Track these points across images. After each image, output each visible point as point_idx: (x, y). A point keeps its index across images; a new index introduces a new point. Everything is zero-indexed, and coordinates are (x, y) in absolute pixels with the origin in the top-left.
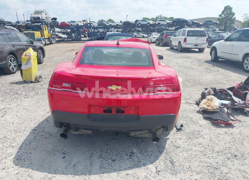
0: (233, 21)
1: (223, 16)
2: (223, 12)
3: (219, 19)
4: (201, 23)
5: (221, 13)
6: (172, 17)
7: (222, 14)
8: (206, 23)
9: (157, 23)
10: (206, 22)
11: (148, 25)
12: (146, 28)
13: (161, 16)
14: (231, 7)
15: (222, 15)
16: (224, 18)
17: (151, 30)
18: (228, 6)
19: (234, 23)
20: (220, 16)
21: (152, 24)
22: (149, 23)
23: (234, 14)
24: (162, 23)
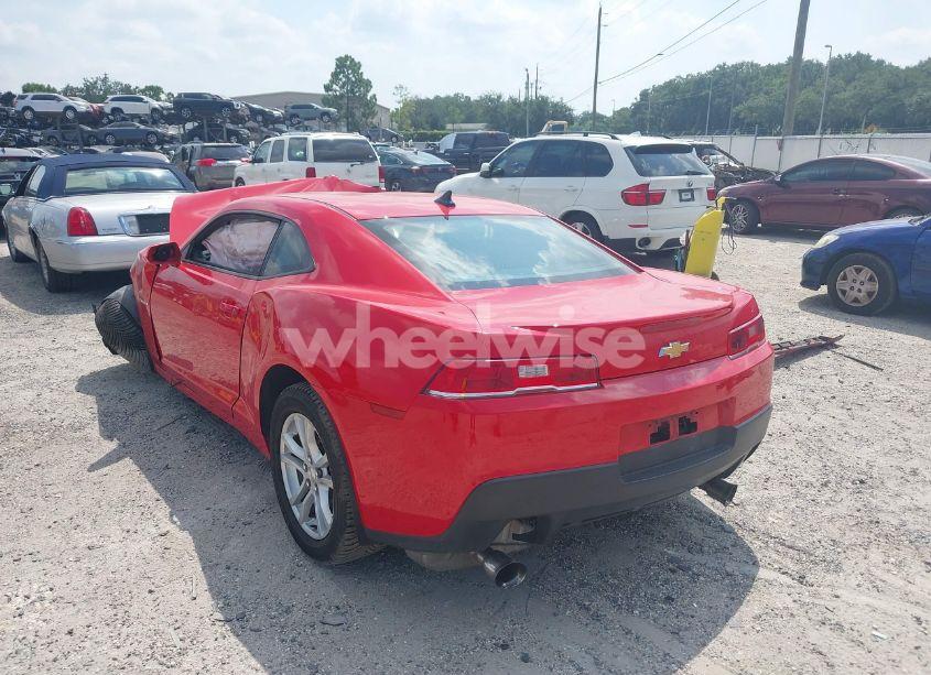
0: (370, 107)
1: (338, 88)
2: (335, 76)
3: (325, 101)
4: (276, 113)
5: (330, 77)
6: (155, 85)
7: (332, 82)
8: (294, 111)
9: (108, 110)
10: (293, 107)
11: (70, 115)
12: (62, 128)
13: (105, 80)
14: (357, 60)
15: (334, 86)
16: (342, 96)
17: (85, 136)
18: (347, 56)
19: (374, 114)
20: (327, 88)
21: (88, 113)
22: (69, 108)
23: (368, 84)
24: (129, 108)
